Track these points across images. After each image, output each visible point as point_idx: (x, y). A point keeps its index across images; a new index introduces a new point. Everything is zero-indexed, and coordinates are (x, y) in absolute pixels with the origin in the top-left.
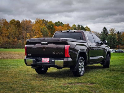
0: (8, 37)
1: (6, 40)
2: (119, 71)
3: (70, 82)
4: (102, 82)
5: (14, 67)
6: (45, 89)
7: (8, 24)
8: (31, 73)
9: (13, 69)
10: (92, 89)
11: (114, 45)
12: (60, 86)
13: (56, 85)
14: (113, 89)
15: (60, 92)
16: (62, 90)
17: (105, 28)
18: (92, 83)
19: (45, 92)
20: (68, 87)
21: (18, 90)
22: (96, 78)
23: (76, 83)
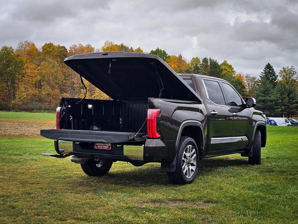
0: (39, 85)
1: (33, 91)
2: (282, 172)
3: (155, 198)
4: (233, 199)
5: (34, 158)
6: (93, 214)
7: (39, 54)
8: (70, 174)
9: (33, 162)
10: (203, 217)
11: (292, 108)
12: (129, 208)
13: (122, 204)
14: (253, 216)
15: (124, 221)
16: (130, 218)
17: (269, 67)
18: (208, 202)
19: (89, 222)
20: (148, 210)
21: (27, 214)
22: (221, 188)
23: (171, 200)
